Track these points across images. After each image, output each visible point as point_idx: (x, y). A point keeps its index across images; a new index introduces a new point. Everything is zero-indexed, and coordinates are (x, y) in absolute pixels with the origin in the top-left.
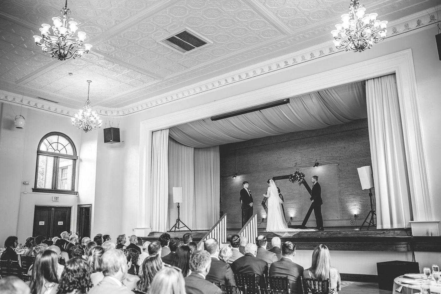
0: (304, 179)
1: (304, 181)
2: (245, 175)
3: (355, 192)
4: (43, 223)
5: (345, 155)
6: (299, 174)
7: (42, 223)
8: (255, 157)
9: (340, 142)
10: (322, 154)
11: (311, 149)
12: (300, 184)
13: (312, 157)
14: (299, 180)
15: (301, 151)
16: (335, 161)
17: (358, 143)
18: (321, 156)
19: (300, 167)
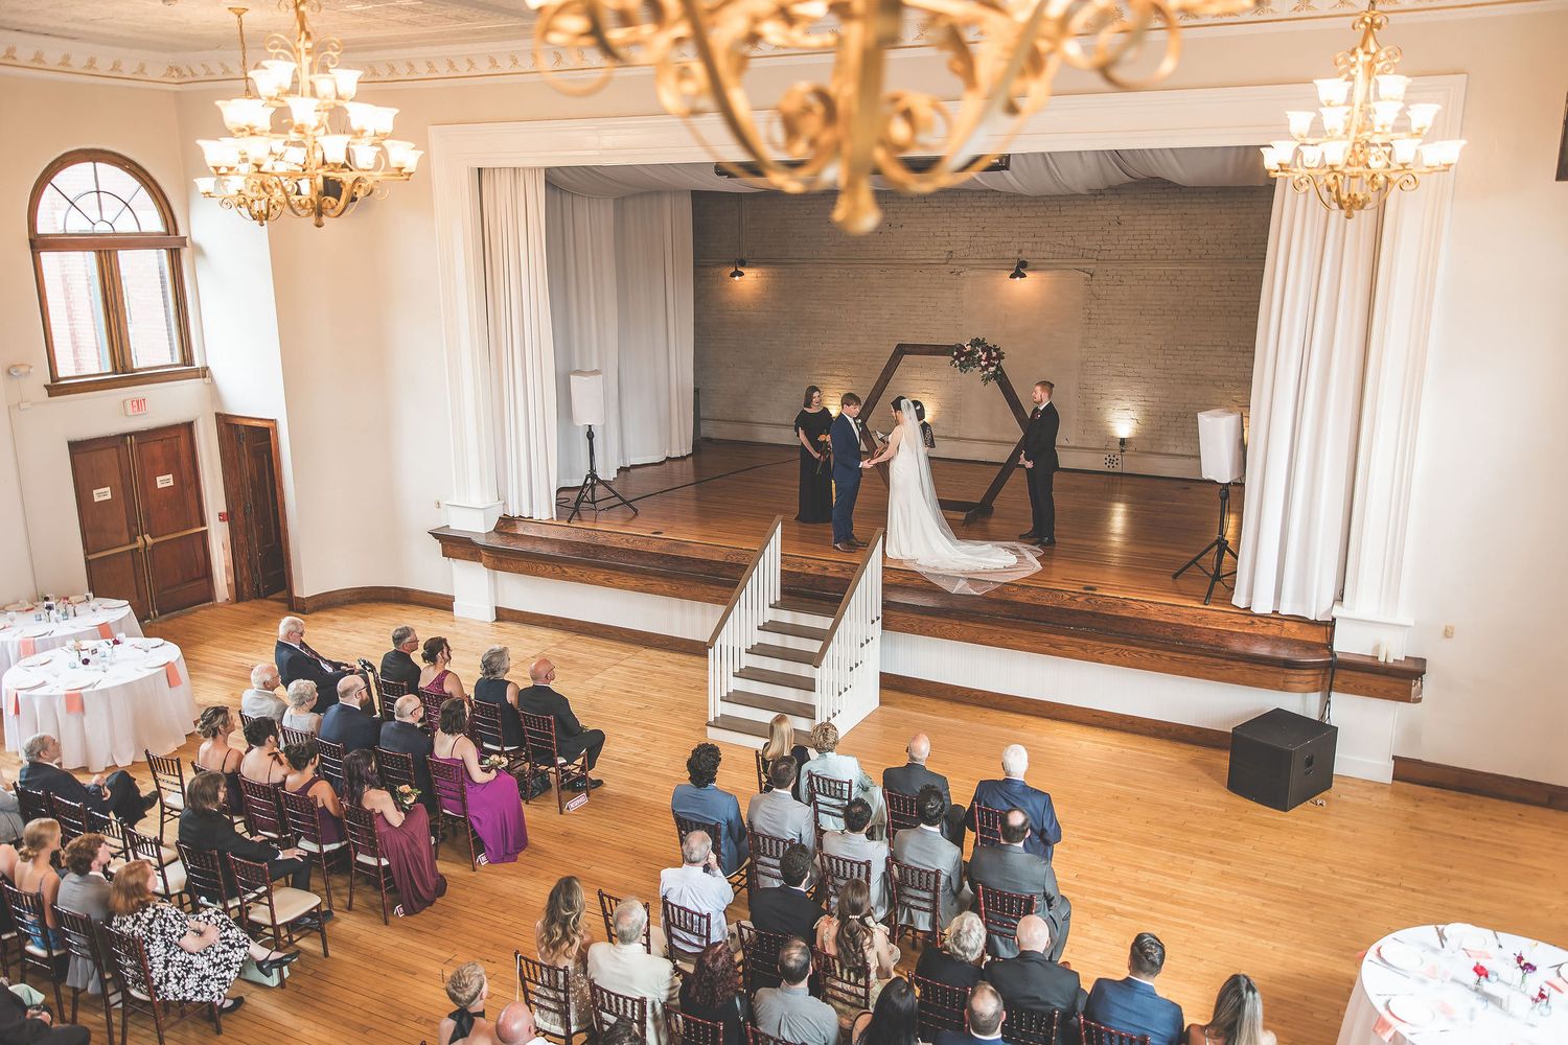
0: (999, 368)
1: (999, 372)
2: (774, 270)
3: (1131, 370)
4: (105, 494)
5: (1118, 247)
6: (987, 349)
7: (102, 494)
8: (808, 211)
9: (1108, 202)
10: (1041, 234)
11: (1007, 210)
12: (986, 380)
13: (1010, 239)
14: (985, 368)
15: (973, 215)
16: (1079, 264)
17: (1168, 211)
18: (1035, 239)
19: (963, 265)
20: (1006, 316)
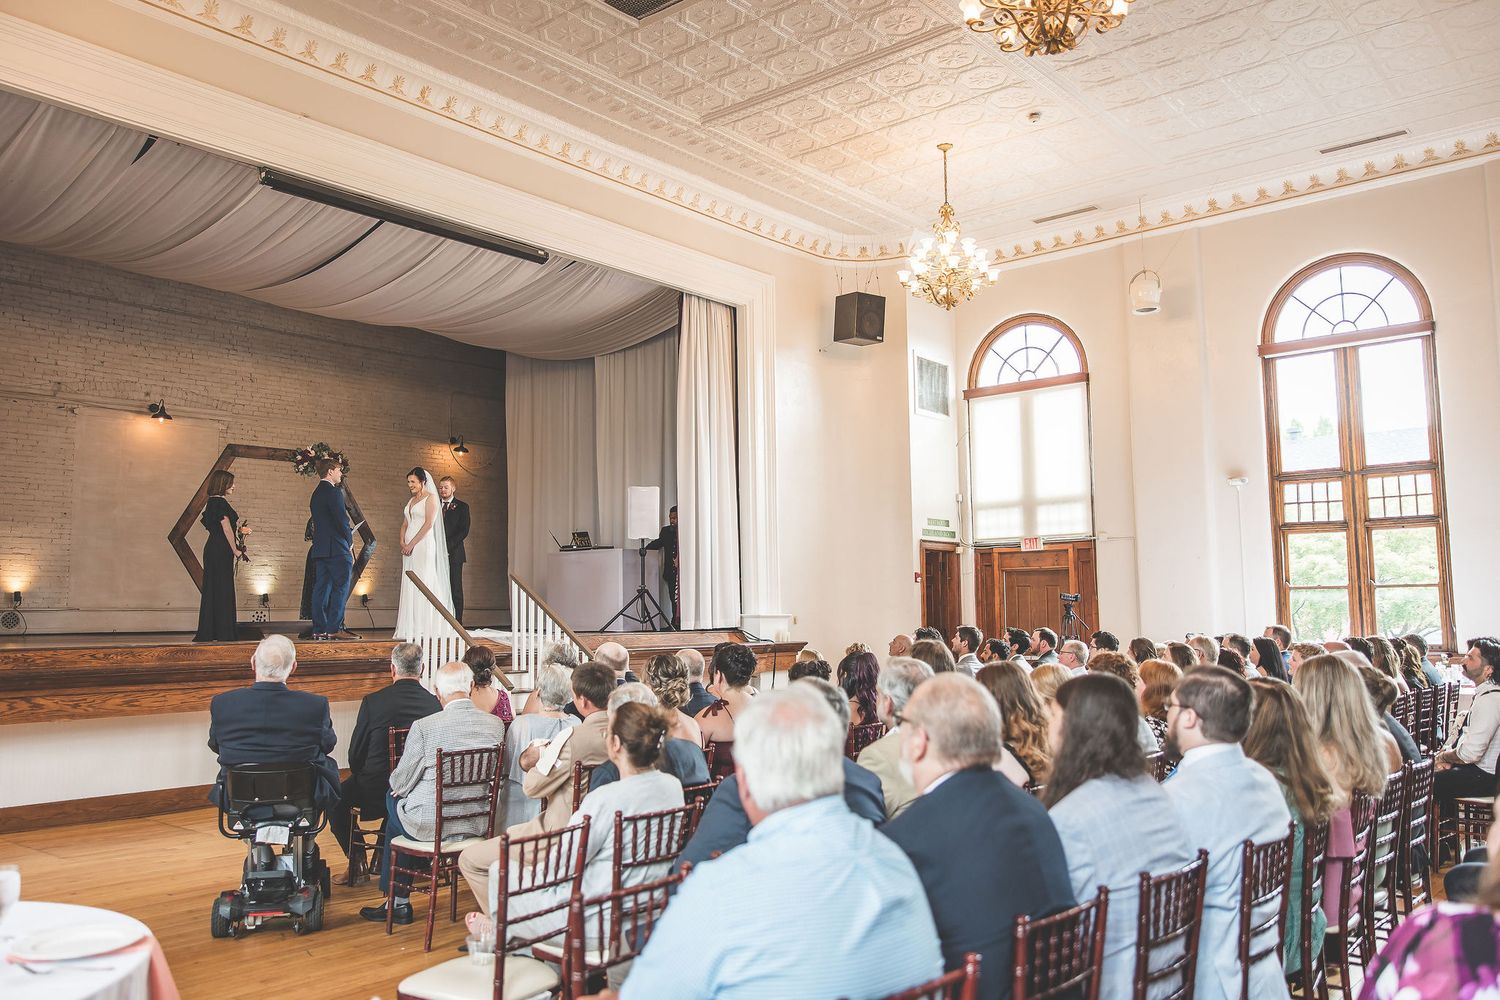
5: (252, 403)
9: (240, 358)
10: (172, 379)
11: (131, 347)
13: (135, 380)
15: (89, 345)
16: (216, 415)
18: (164, 384)
19: (78, 401)
20: (131, 464)
